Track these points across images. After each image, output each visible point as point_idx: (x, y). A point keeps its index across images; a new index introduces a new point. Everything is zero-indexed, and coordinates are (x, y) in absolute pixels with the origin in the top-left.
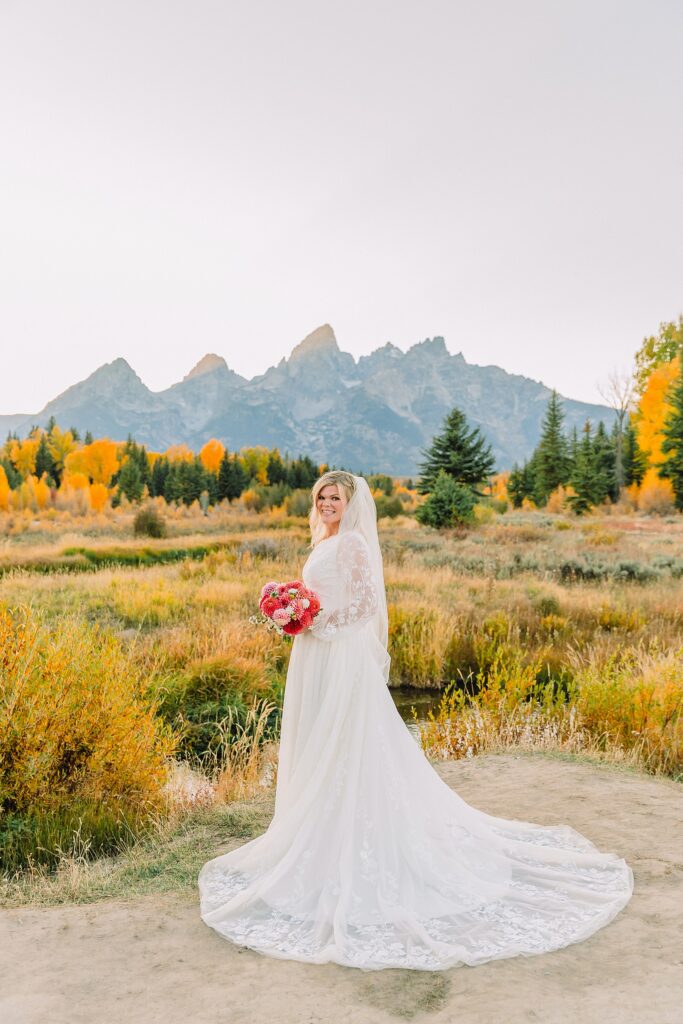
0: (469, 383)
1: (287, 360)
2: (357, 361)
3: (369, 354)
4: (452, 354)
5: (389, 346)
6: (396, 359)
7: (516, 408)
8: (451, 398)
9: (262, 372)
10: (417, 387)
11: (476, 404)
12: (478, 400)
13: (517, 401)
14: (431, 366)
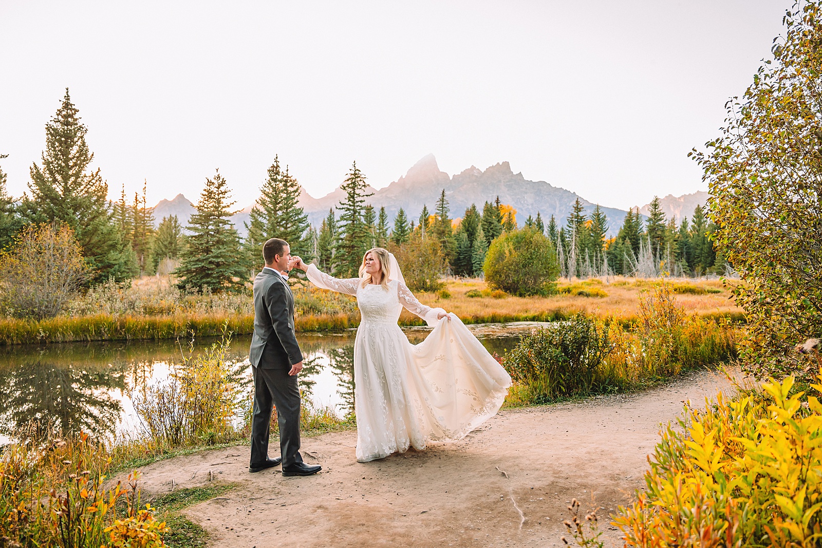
0: (526, 193)
1: (404, 177)
2: (451, 179)
3: (460, 174)
4: (515, 173)
5: (473, 168)
6: (477, 176)
7: (557, 210)
8: (513, 203)
9: (387, 185)
10: (490, 195)
11: (530, 207)
12: (532, 204)
13: (558, 205)
14: (500, 181)
